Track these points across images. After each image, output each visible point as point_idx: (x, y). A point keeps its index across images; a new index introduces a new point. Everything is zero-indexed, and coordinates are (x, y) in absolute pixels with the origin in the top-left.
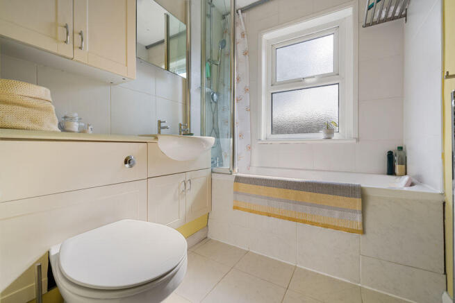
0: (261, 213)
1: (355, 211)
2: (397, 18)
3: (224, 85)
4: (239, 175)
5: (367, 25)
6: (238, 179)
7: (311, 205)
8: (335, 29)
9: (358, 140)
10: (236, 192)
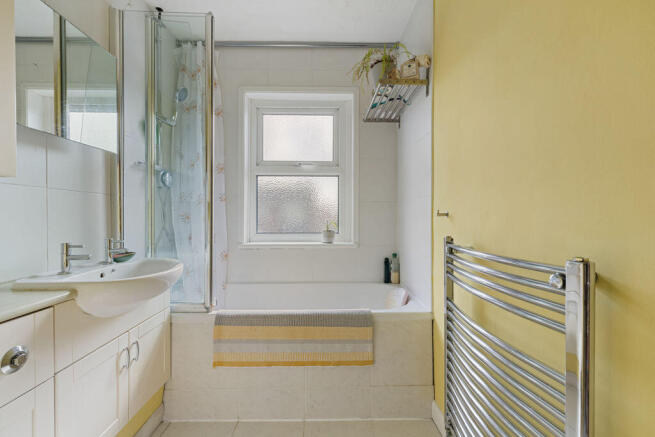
0: (258, 364)
1: (366, 342)
2: (393, 121)
3: (181, 157)
4: (222, 312)
5: (368, 120)
6: (220, 320)
7: (322, 342)
8: (336, 110)
9: (359, 245)
10: (218, 341)
